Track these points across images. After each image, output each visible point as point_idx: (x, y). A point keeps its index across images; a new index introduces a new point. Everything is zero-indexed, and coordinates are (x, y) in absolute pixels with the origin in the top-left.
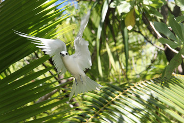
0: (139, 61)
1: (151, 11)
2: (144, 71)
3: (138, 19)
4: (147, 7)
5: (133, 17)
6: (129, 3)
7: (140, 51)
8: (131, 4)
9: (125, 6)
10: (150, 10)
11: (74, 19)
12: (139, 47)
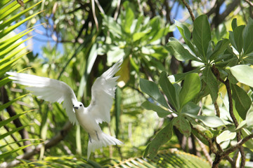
0: (138, 130)
1: (152, 63)
2: (142, 145)
3: (133, 73)
4: (147, 57)
5: (127, 69)
6: (122, 50)
7: (139, 116)
8: (125, 52)
9: (117, 54)
10: (150, 62)
11: (53, 66)
12: (140, 110)
